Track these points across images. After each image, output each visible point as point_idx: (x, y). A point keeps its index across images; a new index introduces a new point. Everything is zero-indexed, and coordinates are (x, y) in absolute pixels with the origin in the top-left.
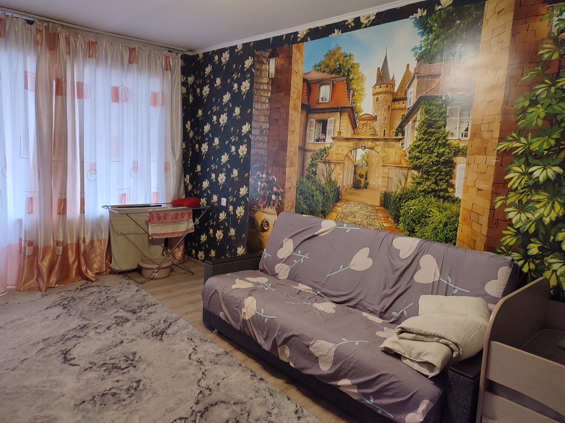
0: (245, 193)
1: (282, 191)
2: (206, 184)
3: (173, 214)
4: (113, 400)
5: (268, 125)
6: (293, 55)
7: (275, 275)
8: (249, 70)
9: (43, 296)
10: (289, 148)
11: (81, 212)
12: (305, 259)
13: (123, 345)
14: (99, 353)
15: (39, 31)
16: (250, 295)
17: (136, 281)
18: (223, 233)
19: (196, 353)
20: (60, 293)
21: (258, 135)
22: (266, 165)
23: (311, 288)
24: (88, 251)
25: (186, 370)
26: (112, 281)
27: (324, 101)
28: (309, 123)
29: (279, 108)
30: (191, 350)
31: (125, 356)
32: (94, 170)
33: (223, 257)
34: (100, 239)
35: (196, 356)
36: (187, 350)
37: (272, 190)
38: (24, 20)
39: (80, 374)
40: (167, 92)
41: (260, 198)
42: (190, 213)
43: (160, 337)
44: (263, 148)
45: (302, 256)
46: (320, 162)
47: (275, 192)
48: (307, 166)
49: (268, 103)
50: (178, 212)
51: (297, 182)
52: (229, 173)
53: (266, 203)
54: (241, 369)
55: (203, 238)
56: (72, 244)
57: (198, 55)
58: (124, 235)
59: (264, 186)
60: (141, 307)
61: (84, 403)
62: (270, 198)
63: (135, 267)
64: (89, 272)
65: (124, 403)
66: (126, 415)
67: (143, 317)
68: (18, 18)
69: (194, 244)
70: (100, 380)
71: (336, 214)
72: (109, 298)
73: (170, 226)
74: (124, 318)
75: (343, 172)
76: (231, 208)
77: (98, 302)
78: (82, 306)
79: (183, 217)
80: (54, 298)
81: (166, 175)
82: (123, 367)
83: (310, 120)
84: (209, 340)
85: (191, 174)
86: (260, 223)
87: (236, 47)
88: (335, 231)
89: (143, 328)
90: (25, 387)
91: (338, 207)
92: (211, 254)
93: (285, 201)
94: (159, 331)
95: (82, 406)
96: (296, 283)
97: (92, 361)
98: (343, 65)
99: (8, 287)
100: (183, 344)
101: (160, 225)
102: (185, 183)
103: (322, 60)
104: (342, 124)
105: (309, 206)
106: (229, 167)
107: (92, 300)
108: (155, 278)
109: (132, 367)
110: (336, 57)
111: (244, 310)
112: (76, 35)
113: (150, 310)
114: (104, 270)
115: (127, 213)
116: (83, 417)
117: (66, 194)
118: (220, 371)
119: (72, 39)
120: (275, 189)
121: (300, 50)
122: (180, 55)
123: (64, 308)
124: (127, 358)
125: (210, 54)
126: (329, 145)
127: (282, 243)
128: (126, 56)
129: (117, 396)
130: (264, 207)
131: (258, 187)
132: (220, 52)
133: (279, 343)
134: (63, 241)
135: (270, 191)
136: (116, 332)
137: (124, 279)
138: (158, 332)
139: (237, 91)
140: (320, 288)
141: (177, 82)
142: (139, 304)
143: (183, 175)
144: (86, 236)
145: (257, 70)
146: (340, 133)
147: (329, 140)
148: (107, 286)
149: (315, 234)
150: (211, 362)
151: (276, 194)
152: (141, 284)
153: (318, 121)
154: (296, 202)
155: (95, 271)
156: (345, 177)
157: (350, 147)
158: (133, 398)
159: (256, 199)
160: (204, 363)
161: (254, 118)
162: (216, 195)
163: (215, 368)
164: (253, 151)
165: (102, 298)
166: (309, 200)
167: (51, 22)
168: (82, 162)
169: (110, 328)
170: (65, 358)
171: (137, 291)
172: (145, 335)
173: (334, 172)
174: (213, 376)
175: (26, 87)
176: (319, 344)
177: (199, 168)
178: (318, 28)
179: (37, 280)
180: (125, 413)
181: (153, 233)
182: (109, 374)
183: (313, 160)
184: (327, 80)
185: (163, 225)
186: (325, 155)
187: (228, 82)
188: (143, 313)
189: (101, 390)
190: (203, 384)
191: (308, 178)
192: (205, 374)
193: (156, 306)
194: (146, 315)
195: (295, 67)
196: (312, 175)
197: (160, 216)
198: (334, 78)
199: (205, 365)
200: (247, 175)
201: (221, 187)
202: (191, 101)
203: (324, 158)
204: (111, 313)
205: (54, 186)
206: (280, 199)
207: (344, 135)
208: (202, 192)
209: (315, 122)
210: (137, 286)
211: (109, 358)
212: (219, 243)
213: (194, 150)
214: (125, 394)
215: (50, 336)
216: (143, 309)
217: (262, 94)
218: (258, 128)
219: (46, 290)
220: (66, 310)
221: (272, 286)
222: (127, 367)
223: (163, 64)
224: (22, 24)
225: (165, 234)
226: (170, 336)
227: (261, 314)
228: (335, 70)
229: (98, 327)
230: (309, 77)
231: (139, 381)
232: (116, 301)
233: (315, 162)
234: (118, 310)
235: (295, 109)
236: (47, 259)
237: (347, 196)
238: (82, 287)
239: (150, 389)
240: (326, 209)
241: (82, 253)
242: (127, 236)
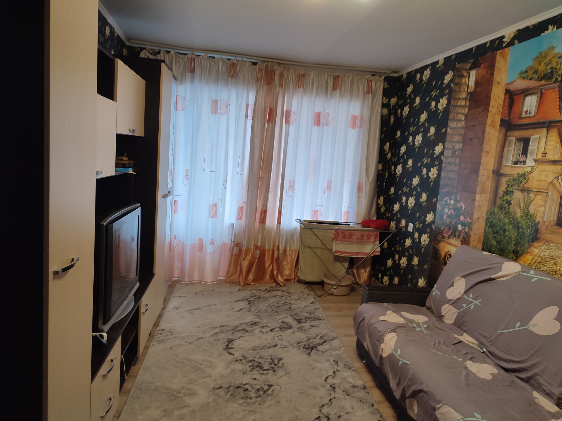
0: (431, 220)
1: (470, 221)
2: (396, 207)
3: (359, 234)
4: (242, 394)
5: (461, 145)
6: (497, 64)
7: (440, 317)
8: (448, 85)
9: (239, 290)
10: (481, 172)
11: (278, 223)
12: (476, 305)
13: (276, 348)
14: (253, 350)
15: (261, 70)
16: (393, 331)
17: (316, 294)
18: (407, 260)
19: (334, 377)
20: (253, 290)
21: (450, 157)
22: (455, 191)
23: (476, 342)
24: (281, 258)
25: (316, 391)
26: (296, 289)
27: (528, 115)
28: (507, 142)
29: (475, 126)
30: (331, 373)
31: (272, 359)
32: (292, 187)
33: (405, 286)
34: (292, 249)
35: (332, 381)
36: (327, 371)
37: (459, 219)
38: (250, 62)
39: (231, 363)
40: (366, 114)
41: (446, 227)
42: (376, 235)
43: (309, 351)
44: (454, 171)
45: (473, 301)
46: (516, 189)
47: (462, 221)
48: (501, 193)
49: (463, 121)
50: (364, 233)
51: (487, 213)
52: (418, 197)
53: (452, 233)
54: (371, 409)
55: (390, 263)
56: (269, 250)
57: (402, 76)
58: (311, 248)
59: (451, 213)
60: (307, 319)
61: (221, 389)
62: (455, 229)
63: (319, 280)
64: (280, 277)
65: (249, 401)
66: (245, 413)
67: (305, 328)
68: (246, 61)
69: (381, 268)
70: (242, 373)
71: (532, 257)
72: (286, 303)
73: (355, 245)
74: (289, 324)
75: (545, 204)
76: (417, 235)
77: (276, 305)
78: (262, 306)
79: (369, 239)
80: (246, 293)
81: (359, 195)
82: (265, 368)
83: (510, 138)
84: (353, 369)
85: (385, 196)
86: (443, 255)
87: (437, 62)
88: (517, 276)
89: (300, 338)
90: (190, 360)
91: (536, 247)
92: (394, 281)
93: (472, 233)
94: (312, 345)
95: (218, 391)
96: (461, 331)
97: (245, 355)
98: (556, 69)
99: (219, 278)
100: (327, 364)
101: (345, 244)
102: (378, 204)
103: (530, 65)
104: (549, 143)
105: (499, 242)
106: (419, 191)
107: (272, 302)
108: (334, 294)
109: (272, 371)
110: (547, 60)
111: (382, 346)
112: (289, 70)
113: (314, 323)
114: (293, 277)
115: (310, 228)
116: (214, 400)
117: (266, 206)
118: (348, 403)
119: (285, 74)
120: (462, 218)
121: (504, 57)
122: (383, 77)
123: (249, 304)
124: (272, 361)
125: (413, 73)
126: (529, 169)
127: (452, 281)
128: (331, 83)
129: (247, 392)
130: (449, 238)
131: (444, 215)
132: (421, 70)
133: (408, 394)
134: (261, 246)
135: (457, 220)
136: (276, 336)
137: (307, 289)
138: (310, 345)
139: (434, 109)
140: (488, 344)
141: (377, 105)
142: (307, 315)
143: (376, 197)
144: (280, 245)
145: (456, 84)
146: (545, 154)
147: (530, 162)
148: (290, 293)
149: (492, 277)
150: (343, 391)
151: (463, 224)
152: (319, 297)
153: (519, 140)
154: (484, 236)
155: (285, 277)
156: (547, 210)
157: (557, 173)
158: (258, 399)
159: (441, 227)
160: (337, 389)
161: (448, 138)
162: (405, 220)
163: (345, 399)
164: (443, 175)
165: (281, 302)
166: (500, 235)
167: (270, 61)
168: (283, 180)
169: (273, 331)
170: (227, 346)
171: (312, 303)
172: (298, 345)
173: (534, 203)
174: (338, 407)
175: (246, 116)
176: (446, 410)
177: (392, 190)
178: (528, 28)
179: (239, 275)
180: (244, 410)
181: (337, 250)
182: (252, 371)
183: (508, 187)
184: (535, 88)
185: (347, 244)
186: (524, 182)
187: (427, 100)
188: (307, 325)
189: (238, 383)
190: (325, 410)
191: (501, 208)
192: (332, 401)
193: (321, 321)
194: (308, 327)
195: (497, 77)
196: (506, 205)
197: (345, 235)
198: (543, 85)
199: (336, 392)
200: (435, 200)
201: (410, 212)
202: (392, 122)
203: (522, 185)
204: (281, 317)
205: (259, 199)
206: (467, 230)
207: (550, 157)
208: (393, 215)
209: (515, 141)
210: (315, 298)
211: (259, 356)
212: (402, 271)
213: (390, 172)
214: (254, 393)
215: (227, 324)
216: (309, 321)
217: (458, 112)
218: (451, 149)
219: (243, 286)
220: (249, 306)
221: (426, 329)
222: (268, 370)
223: (365, 88)
224: (248, 66)
225: (349, 253)
226: (319, 353)
227: (396, 355)
228: (545, 75)
229: (264, 327)
230: (512, 88)
231: (270, 386)
232: (290, 308)
233: (511, 190)
234: (288, 316)
235: (493, 125)
236: (247, 260)
237: (548, 236)
238: (271, 289)
239: (276, 397)
240: (519, 249)
241: (275, 259)
242: (314, 249)
